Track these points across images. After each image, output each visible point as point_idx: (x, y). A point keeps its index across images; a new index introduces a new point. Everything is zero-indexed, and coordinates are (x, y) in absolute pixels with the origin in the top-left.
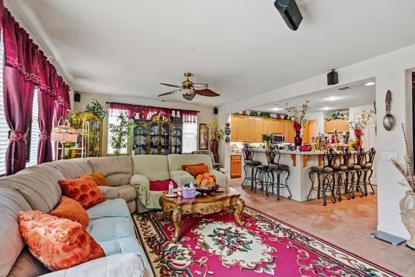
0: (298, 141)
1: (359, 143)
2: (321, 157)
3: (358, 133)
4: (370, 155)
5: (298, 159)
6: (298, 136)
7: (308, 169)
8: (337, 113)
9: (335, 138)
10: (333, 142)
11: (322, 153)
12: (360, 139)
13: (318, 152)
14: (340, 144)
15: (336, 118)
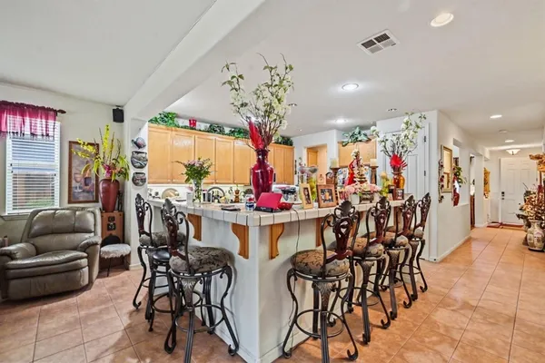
0: (262, 178)
1: (397, 183)
2: (321, 223)
3: (397, 163)
4: (422, 209)
5: (253, 235)
6: (261, 164)
7: (285, 263)
8: (357, 131)
9: (356, 172)
10: (352, 181)
11: (324, 212)
12: (399, 174)
13: (314, 211)
14: (367, 186)
15: (356, 140)
